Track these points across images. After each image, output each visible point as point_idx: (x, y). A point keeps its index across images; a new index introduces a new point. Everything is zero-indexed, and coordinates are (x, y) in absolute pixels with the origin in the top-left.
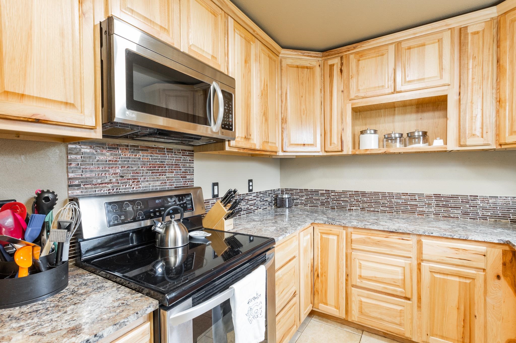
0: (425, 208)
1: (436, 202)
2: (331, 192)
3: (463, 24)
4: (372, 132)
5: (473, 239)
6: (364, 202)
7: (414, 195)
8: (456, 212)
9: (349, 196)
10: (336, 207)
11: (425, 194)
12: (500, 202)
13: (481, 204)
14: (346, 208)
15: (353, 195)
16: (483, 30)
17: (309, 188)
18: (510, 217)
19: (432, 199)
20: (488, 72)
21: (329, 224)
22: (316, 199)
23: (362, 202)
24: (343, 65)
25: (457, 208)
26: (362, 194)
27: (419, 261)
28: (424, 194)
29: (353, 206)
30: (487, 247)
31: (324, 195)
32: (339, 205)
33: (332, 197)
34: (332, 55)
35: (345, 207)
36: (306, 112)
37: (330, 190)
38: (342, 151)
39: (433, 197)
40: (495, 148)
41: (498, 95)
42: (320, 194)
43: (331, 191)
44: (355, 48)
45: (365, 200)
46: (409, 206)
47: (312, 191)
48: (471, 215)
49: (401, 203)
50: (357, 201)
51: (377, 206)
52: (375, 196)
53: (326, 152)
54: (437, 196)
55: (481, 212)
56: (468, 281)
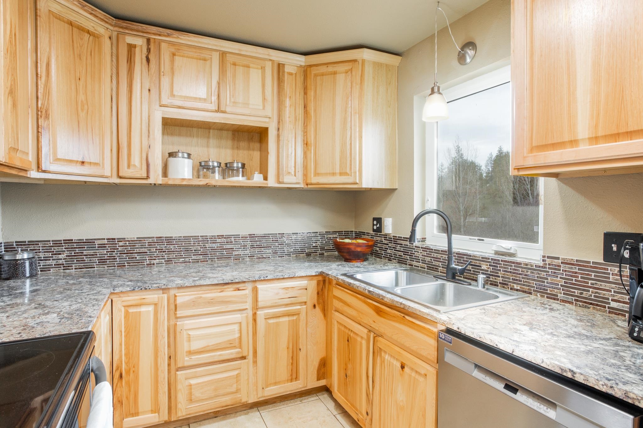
0: (241, 250)
1: (251, 243)
2: (118, 241)
3: (282, 61)
4: (186, 155)
5: (299, 276)
6: (170, 251)
7: (229, 237)
8: (268, 252)
9: (148, 245)
10: (126, 264)
11: (241, 235)
12: (299, 237)
13: (287, 241)
14: (144, 262)
15: (154, 242)
16: (296, 74)
17: (75, 237)
18: (305, 251)
19: (247, 239)
20: (299, 114)
21: (141, 289)
22: (90, 255)
23: (168, 252)
24: (150, 52)
25: (268, 247)
26: (168, 240)
27: (254, 311)
28: (239, 235)
29: (154, 259)
30: (308, 281)
31: (106, 247)
32: (132, 260)
33: (120, 249)
34: (132, 30)
35: (142, 262)
36: (86, 107)
37: (116, 237)
38: (148, 177)
39: (248, 238)
40: (303, 187)
41: (305, 137)
42: (97, 246)
43: (117, 239)
44: (168, 35)
45: (172, 249)
46: (224, 250)
47: (80, 242)
48: (280, 253)
49: (216, 248)
50: (161, 251)
51: (188, 255)
52: (186, 242)
53: (121, 178)
54: (252, 236)
55: (287, 249)
56: (295, 318)
